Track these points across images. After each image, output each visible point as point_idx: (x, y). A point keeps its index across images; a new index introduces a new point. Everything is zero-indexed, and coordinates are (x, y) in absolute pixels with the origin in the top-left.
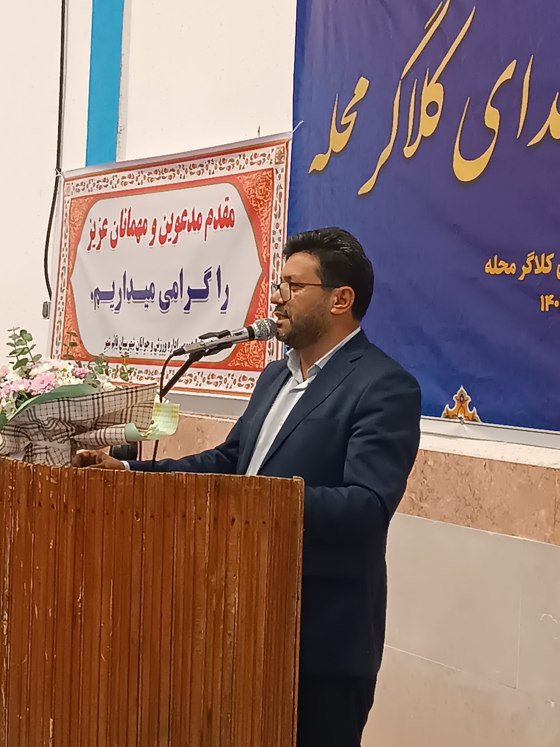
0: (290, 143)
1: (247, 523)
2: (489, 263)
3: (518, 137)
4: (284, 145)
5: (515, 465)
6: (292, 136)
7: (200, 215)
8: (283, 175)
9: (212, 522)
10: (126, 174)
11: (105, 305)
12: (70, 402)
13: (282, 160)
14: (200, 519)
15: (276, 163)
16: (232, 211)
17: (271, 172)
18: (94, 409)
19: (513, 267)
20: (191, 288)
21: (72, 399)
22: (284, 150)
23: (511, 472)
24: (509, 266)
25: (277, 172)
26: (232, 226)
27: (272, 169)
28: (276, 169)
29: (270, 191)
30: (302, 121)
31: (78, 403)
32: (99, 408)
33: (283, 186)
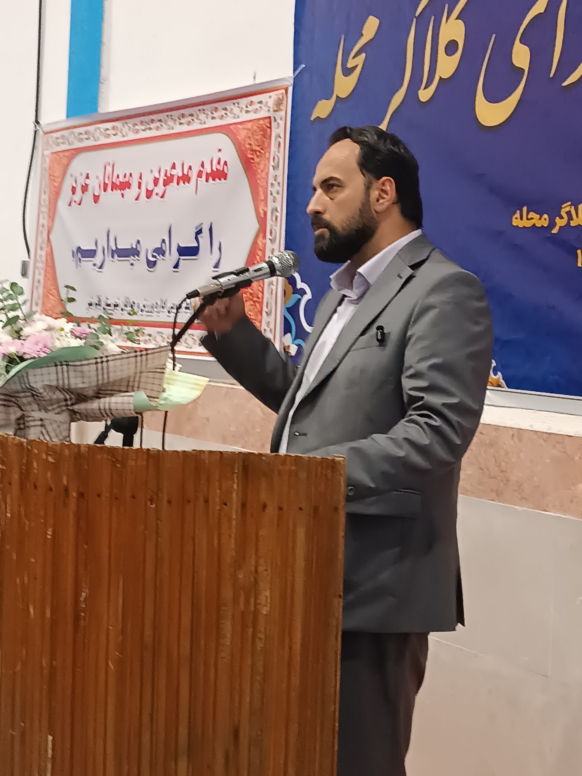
0: (290, 89)
1: (280, 509)
2: (518, 215)
3: (551, 75)
4: (284, 91)
5: (548, 435)
6: (292, 81)
7: (190, 168)
8: (282, 123)
9: (239, 509)
10: (109, 125)
11: (87, 264)
12: (70, 367)
13: (281, 108)
14: (226, 504)
15: (274, 111)
16: (225, 163)
17: (268, 120)
18: (97, 376)
19: (545, 219)
20: (181, 245)
21: (72, 363)
22: (283, 97)
23: (542, 442)
24: (540, 219)
25: (275, 120)
26: (225, 179)
27: (270, 118)
28: (274, 118)
29: (268, 141)
30: (303, 66)
31: (79, 368)
32: (103, 374)
33: (282, 135)
